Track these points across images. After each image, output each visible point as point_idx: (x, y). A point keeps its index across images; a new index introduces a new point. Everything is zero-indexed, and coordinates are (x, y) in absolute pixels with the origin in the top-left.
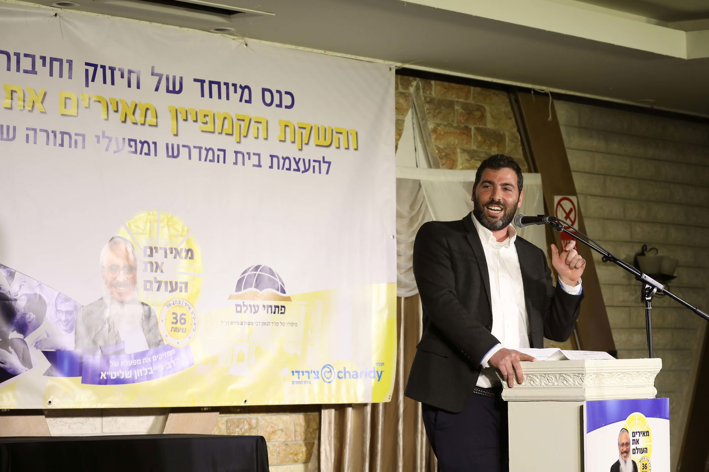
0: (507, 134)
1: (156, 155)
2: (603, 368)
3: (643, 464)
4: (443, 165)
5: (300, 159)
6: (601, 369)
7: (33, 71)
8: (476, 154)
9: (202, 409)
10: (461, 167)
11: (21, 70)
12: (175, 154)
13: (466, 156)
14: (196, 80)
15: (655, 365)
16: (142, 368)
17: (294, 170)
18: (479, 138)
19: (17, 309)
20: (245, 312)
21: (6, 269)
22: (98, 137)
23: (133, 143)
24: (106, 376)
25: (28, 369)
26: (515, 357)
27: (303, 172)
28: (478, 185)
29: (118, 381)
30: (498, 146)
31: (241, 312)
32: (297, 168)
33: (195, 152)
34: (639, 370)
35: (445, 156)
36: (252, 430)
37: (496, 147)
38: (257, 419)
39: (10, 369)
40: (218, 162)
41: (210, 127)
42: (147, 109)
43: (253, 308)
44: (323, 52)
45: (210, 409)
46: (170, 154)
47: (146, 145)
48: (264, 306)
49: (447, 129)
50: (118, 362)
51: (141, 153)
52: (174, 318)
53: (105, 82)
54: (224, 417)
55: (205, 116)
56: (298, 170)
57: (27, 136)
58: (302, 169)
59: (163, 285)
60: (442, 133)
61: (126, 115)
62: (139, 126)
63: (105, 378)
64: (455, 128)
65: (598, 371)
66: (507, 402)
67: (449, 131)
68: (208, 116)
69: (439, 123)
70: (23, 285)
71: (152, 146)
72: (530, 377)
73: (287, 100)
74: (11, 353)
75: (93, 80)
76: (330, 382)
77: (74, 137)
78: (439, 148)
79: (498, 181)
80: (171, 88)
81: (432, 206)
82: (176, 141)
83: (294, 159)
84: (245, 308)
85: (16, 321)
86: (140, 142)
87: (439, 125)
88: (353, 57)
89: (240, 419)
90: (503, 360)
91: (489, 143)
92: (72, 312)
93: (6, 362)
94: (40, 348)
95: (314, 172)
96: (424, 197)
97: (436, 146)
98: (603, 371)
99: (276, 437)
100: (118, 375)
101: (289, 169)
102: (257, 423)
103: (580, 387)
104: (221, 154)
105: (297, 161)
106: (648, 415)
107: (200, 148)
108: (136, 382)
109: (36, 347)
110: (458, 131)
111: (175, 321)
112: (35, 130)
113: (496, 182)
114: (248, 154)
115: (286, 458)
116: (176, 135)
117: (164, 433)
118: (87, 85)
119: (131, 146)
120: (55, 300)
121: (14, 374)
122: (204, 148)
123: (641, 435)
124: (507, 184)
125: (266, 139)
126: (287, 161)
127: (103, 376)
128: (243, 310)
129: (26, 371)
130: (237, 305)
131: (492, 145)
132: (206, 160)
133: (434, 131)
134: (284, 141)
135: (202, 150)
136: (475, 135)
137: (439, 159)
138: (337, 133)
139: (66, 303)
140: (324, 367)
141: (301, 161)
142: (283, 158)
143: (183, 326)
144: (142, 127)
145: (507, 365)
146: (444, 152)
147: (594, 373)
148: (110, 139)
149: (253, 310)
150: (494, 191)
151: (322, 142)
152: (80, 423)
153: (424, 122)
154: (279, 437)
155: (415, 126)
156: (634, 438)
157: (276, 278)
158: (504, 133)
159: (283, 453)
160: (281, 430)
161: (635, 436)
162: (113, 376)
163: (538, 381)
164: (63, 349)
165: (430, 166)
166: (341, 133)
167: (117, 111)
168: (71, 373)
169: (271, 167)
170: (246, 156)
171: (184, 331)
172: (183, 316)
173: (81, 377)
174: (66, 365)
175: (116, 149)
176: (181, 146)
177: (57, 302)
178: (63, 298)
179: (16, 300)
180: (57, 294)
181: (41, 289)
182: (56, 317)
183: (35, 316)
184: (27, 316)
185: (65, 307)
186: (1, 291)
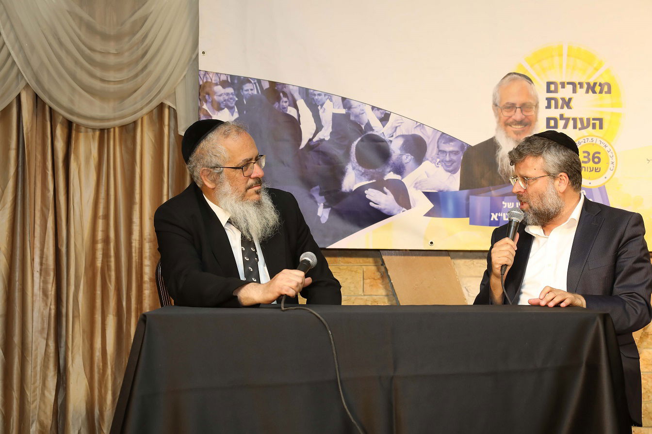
19: (392, 150)
21: (380, 111)
24: (498, 217)
25: (405, 210)
39: (385, 209)
50: (513, 203)
52: (585, 157)
59: (571, 123)
63: (497, 219)
70: (399, 126)
74: (386, 193)
85: (391, 162)
92: (458, 152)
93: (380, 203)
94: (420, 189)
109: (416, 187)
111: (586, 160)
120: (437, 140)
127: (494, 217)
129: (403, 211)
139: (451, 143)
143: (597, 166)
162: (507, 218)
164: (446, 189)
168: (457, 215)
171: (598, 170)
172: (596, 155)
173: (468, 219)
174: (451, 206)
177: (439, 142)
178: (446, 138)
179: (391, 141)
180: (439, 134)
181: (420, 129)
182: (438, 158)
183: (413, 157)
184: (404, 157)
185: (449, 147)
186: (374, 133)
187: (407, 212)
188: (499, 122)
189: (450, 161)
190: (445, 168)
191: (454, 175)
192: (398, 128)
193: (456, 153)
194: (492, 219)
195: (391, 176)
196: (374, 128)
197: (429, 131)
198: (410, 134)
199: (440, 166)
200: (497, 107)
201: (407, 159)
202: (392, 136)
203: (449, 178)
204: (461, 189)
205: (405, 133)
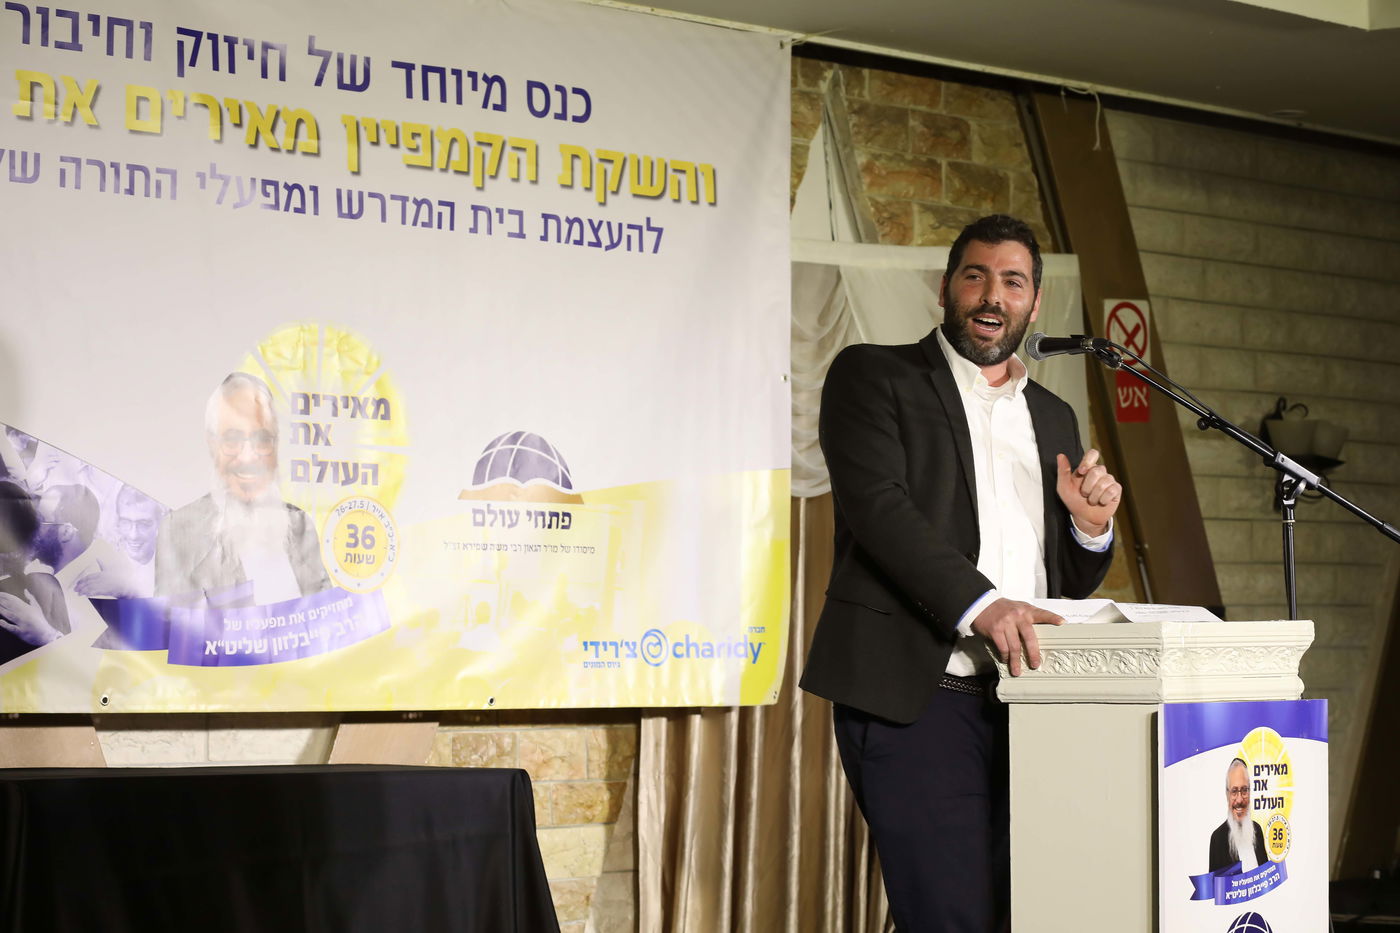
0: (1011, 175)
1: (316, 213)
2: (1198, 640)
3: (1275, 830)
4: (884, 236)
5: (601, 223)
6: (1194, 640)
7: (75, 45)
8: (950, 215)
9: (405, 716)
10: (920, 242)
11: (51, 43)
12: (355, 210)
13: (930, 219)
14: (396, 64)
15: (1301, 633)
16: (287, 634)
17: (590, 244)
18: (957, 184)
19: (41, 516)
20: (491, 525)
21: (20, 436)
22: (201, 176)
23: (270, 189)
24: (217, 648)
25: (62, 635)
26: (1023, 614)
27: (607, 248)
28: (956, 274)
29: (240, 660)
30: (993, 200)
31: (483, 524)
32: (594, 240)
33: (393, 208)
34: (1267, 644)
35: (890, 218)
36: (504, 758)
37: (989, 201)
38: (514, 737)
39: (27, 633)
40: (440, 227)
41: (423, 158)
42: (300, 121)
43: (507, 517)
44: (648, 9)
45: (420, 715)
46: (345, 210)
47: (296, 193)
48: (529, 513)
49: (893, 165)
50: (240, 622)
51: (287, 209)
52: (352, 536)
53: (216, 67)
54: (449, 731)
55: (415, 135)
56: (598, 244)
57: (63, 172)
58: (606, 241)
59: (329, 471)
60: (884, 172)
61: (258, 132)
62: (284, 156)
63: (214, 653)
64: (911, 163)
65: (1188, 645)
66: (1006, 705)
67: (897, 169)
68: (419, 135)
69: (878, 152)
70: (52, 468)
71: (309, 195)
72: (1053, 655)
73: (576, 106)
74: (28, 602)
75: (193, 63)
76: (657, 665)
77: (154, 176)
78: (877, 203)
79: (997, 266)
80: (347, 80)
81: (863, 317)
82: (356, 185)
83: (591, 221)
84: (492, 517)
85: (38, 539)
86: (286, 186)
87: (877, 157)
88: (709, 20)
89: (481, 736)
90: (1001, 622)
91: (976, 193)
92: (150, 521)
93: (18, 620)
94: (87, 594)
95: (629, 249)
96: (847, 299)
97: (871, 199)
98: (1198, 645)
99: (551, 772)
100: (240, 647)
101: (579, 242)
102: (514, 744)
103: (1153, 676)
104: (446, 211)
105: (596, 226)
106: (1285, 733)
107: (404, 199)
108: (277, 661)
109: (79, 590)
110: (914, 170)
111: (352, 541)
112: (77, 161)
113: (992, 268)
114: (499, 211)
115: (571, 813)
117: (330, 762)
118: (181, 73)
119: (267, 195)
120: (115, 498)
121: (35, 644)
122: (411, 199)
123: (1272, 772)
124: (1013, 273)
125: (535, 182)
126: (576, 226)
127: (211, 648)
128: (487, 522)
129: (59, 637)
130: (475, 512)
131: (981, 197)
132: (415, 224)
133: (868, 168)
134: (571, 187)
135: (407, 203)
136: (947, 178)
137: (876, 224)
138: (675, 170)
139: (138, 505)
140: (646, 635)
141: (604, 227)
142: (568, 220)
143: (369, 552)
144: (290, 156)
145: (1008, 632)
146: (886, 210)
147: (1180, 649)
148: (226, 181)
149: (508, 522)
150: (988, 288)
151: (645, 189)
152: (163, 741)
153: (848, 150)
154: (557, 773)
155: (831, 159)
156: (1257, 778)
157: (552, 456)
158: (1005, 174)
159: (564, 803)
160: (560, 758)
161: (1259, 775)
162: (231, 650)
163: (1069, 663)
164: (132, 594)
165: (859, 239)
166: (683, 172)
167: (239, 125)
168: (148, 644)
169: (544, 238)
170: (495, 217)
171: (371, 561)
172: (369, 532)
173: (167, 651)
174: (137, 627)
175: (238, 200)
176: (366, 196)
177: (120, 502)
178: (132, 494)
179: (39, 497)
180: (119, 486)
181: (88, 475)
182: (119, 532)
183: (75, 530)
184: (60, 530)
185: (136, 512)
186: (9, 480)
188: (217, 466)
189: (138, 539)
190: (129, 552)
191: (145, 567)
192: (52, 473)
193: (148, 524)
195: (34, 566)
196: (9, 471)
197: (101, 479)
198: (72, 483)
199: (121, 548)
200: (214, 438)
201: (67, 533)
202: (42, 487)
203: (137, 572)
204: (156, 592)
205: (62, 482)
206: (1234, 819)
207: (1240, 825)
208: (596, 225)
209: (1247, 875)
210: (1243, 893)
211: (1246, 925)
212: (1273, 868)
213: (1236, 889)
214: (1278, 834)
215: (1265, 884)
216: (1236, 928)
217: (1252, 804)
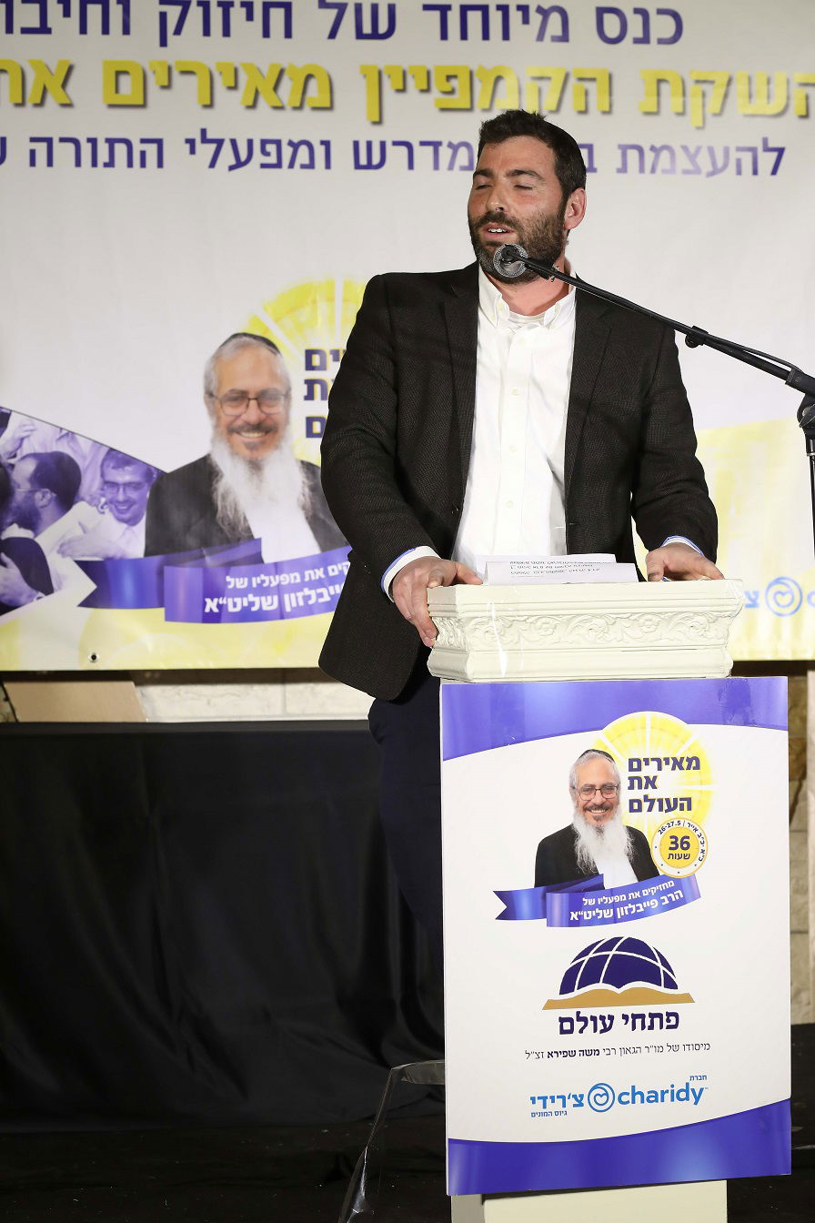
1: (328, 166)
3: (674, 838)
5: (698, 149)
7: (44, 29)
11: (17, 28)
12: (376, 160)
14: (427, 7)
17: (686, 172)
19: (15, 483)
22: (191, 142)
23: (271, 148)
24: (219, 606)
25: (43, 595)
27: (709, 175)
29: (247, 616)
33: (424, 154)
39: (3, 595)
41: (459, 100)
42: (309, 77)
46: (363, 162)
47: (303, 149)
50: (246, 580)
51: (291, 165)
53: (207, 32)
55: (449, 78)
56: (697, 171)
57: (33, 153)
61: (257, 93)
62: (288, 114)
63: (216, 610)
68: (455, 77)
70: (28, 436)
71: (320, 152)
73: (663, 27)
74: (4, 565)
75: (178, 31)
77: (137, 148)
79: (501, 166)
80: (367, 29)
82: (376, 135)
83: (685, 148)
85: (14, 506)
86: (291, 143)
92: (140, 484)
94: (71, 556)
95: (739, 172)
100: (246, 605)
101: (670, 171)
105: (693, 152)
107: (437, 145)
109: (62, 551)
112: (49, 141)
113: (496, 170)
116: (379, 122)
118: (163, 42)
119: (268, 154)
120: (99, 463)
121: (12, 605)
122: (445, 144)
123: (667, 768)
125: (608, 112)
126: (665, 153)
127: (212, 606)
129: (39, 598)
132: (451, 167)
134: (657, 114)
135: (441, 148)
138: (802, 85)
139: (126, 469)
141: (704, 152)
142: (653, 148)
144: (297, 113)
148: (220, 143)
150: (492, 192)
151: (760, 105)
156: (635, 775)
162: (235, 607)
164: (119, 555)
167: (234, 88)
168: (141, 603)
169: (622, 170)
173: (162, 610)
174: (128, 586)
175: (233, 162)
176: (389, 147)
177: (105, 467)
178: (117, 458)
179: (12, 466)
180: (103, 452)
181: (69, 442)
182: (103, 496)
183: (54, 495)
184: (38, 495)
185: (125, 476)
187: (46, 599)
188: (217, 426)
189: (125, 502)
190: (117, 514)
191: (135, 528)
192: (25, 442)
193: (135, 486)
194: (207, 610)
195: (14, 531)
197: (85, 446)
198: (49, 451)
199: (107, 511)
200: (214, 399)
201: (44, 498)
202: (15, 456)
203: (124, 534)
204: (147, 553)
205: (39, 450)
206: (587, 823)
207: (600, 831)
208: (692, 150)
209: (613, 892)
210: (608, 914)
211: (614, 952)
212: (670, 884)
213: (592, 908)
214: (680, 845)
215: (654, 903)
216: (591, 955)
217: (624, 805)
